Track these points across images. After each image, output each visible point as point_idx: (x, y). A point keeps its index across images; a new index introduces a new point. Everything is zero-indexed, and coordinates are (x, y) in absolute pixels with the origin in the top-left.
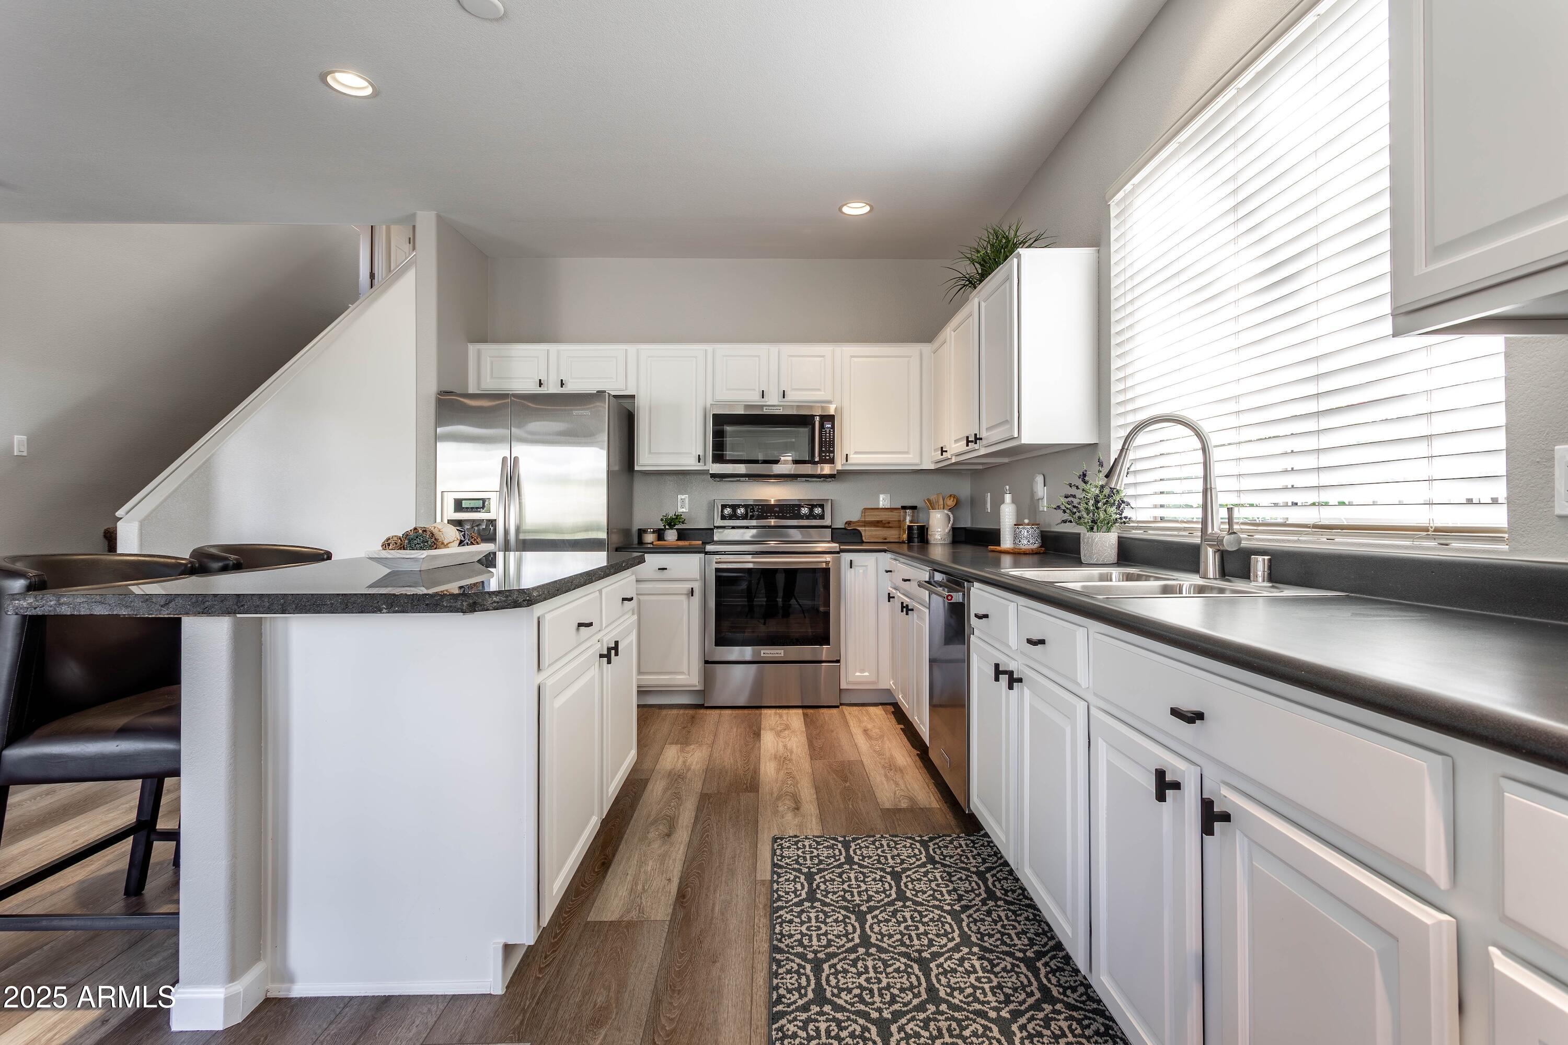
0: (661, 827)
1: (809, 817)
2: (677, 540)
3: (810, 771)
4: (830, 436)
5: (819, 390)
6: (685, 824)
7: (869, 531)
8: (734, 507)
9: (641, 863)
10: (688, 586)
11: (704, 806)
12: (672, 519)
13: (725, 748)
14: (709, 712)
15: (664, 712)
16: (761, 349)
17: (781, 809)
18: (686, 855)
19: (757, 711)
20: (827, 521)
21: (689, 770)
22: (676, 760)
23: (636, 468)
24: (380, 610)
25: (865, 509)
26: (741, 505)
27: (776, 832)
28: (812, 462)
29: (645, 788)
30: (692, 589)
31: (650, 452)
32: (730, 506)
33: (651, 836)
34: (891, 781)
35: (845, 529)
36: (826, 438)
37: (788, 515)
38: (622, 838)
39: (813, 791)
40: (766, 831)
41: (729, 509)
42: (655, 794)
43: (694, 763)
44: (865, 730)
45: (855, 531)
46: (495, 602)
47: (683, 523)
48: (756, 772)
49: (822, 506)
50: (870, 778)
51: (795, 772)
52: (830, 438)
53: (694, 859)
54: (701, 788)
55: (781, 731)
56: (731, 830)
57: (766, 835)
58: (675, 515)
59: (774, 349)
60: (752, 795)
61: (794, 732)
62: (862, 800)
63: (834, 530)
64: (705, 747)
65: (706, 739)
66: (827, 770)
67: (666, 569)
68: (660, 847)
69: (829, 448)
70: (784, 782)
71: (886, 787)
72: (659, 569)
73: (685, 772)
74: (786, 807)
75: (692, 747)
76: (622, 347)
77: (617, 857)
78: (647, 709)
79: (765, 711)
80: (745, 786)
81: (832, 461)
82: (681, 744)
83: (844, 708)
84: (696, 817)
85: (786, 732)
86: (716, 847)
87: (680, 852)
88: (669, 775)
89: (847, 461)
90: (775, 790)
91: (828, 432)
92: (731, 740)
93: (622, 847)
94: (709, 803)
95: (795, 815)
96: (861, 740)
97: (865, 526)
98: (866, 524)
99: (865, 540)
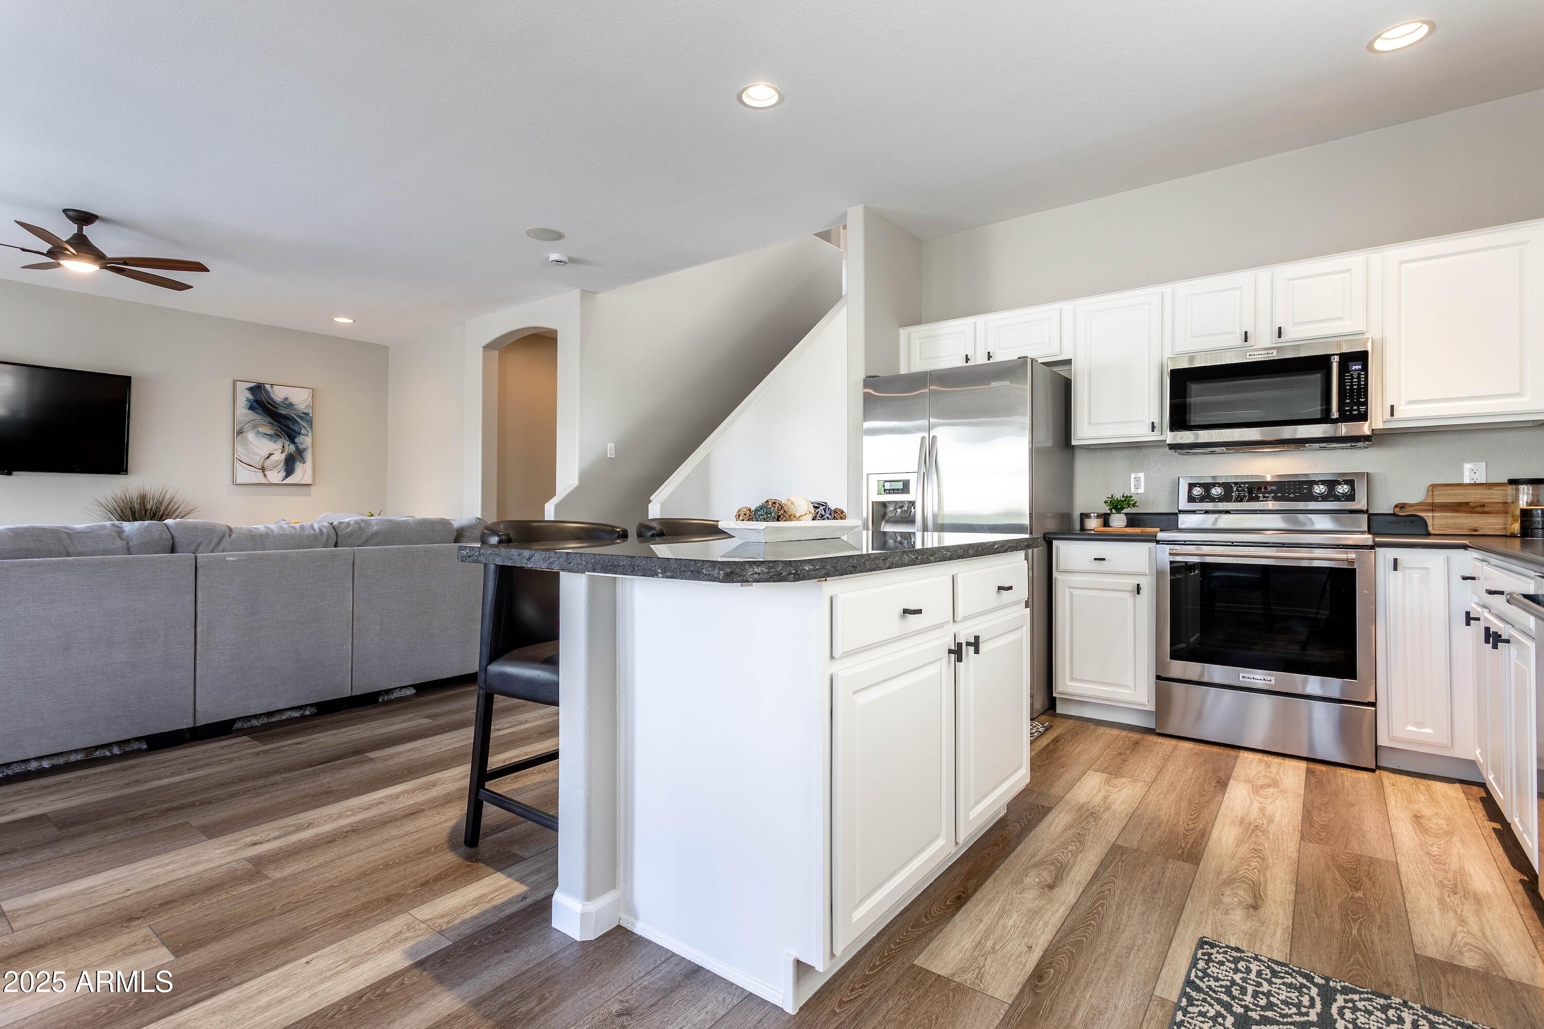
0: (1045, 874)
1: (1271, 927)
2: (1126, 527)
3: (1295, 855)
4: (1359, 381)
5: (1340, 319)
6: (1077, 879)
7: (1442, 518)
8: (1207, 487)
9: (1004, 913)
10: (1134, 581)
11: (1112, 862)
12: (1119, 502)
13: (1168, 792)
14: (1161, 740)
15: (1101, 730)
16: (1243, 278)
17: (1227, 900)
18: (1064, 922)
19: (1232, 753)
20: (1360, 503)
21: (1108, 808)
22: (1095, 792)
23: (1074, 443)
24: (654, 574)
25: (1434, 486)
26: (1218, 483)
27: (1208, 933)
28: (1325, 418)
29: (1042, 818)
30: (1138, 585)
31: (1090, 423)
32: (1201, 485)
33: (1028, 880)
34: (1451, 912)
35: (1394, 515)
36: (1351, 386)
37: (1292, 496)
38: (992, 873)
39: (1291, 888)
40: (1192, 926)
41: (1199, 489)
42: (1052, 828)
43: (1118, 802)
44: (1416, 817)
45: (1415, 518)
46: (755, 573)
47: (1134, 505)
48: (1204, 835)
49: (1351, 483)
50: (1408, 897)
51: (1268, 850)
52: (1359, 385)
53: (1073, 930)
54: (1116, 836)
55: (1262, 787)
56: (1139, 907)
57: (1189, 932)
58: (1123, 496)
59: (1263, 275)
60: (1187, 866)
61: (1284, 792)
62: (1380, 927)
63: (1371, 517)
64: (1140, 785)
65: (1145, 774)
66: (1326, 863)
67: (1104, 559)
68: (1034, 899)
69: (1359, 397)
70: (1244, 861)
71: (1437, 919)
72: (1095, 559)
73: (1102, 810)
74: (1236, 899)
75: (1123, 780)
76: (1057, 306)
77: (978, 895)
78: (1081, 722)
79: (1244, 755)
80: (1180, 852)
81: (1364, 417)
82: (1109, 773)
83: (1385, 774)
84: (1096, 874)
85: (1271, 790)
86: (1109, 924)
87: (1058, 915)
88: (1079, 809)
89: (1392, 415)
90: (1226, 868)
91: (1355, 375)
92: (1181, 783)
93: (989, 884)
94: (1121, 859)
95: (1248, 917)
96: (1404, 831)
97: (1433, 511)
98: (1434, 507)
99: (1432, 531)
